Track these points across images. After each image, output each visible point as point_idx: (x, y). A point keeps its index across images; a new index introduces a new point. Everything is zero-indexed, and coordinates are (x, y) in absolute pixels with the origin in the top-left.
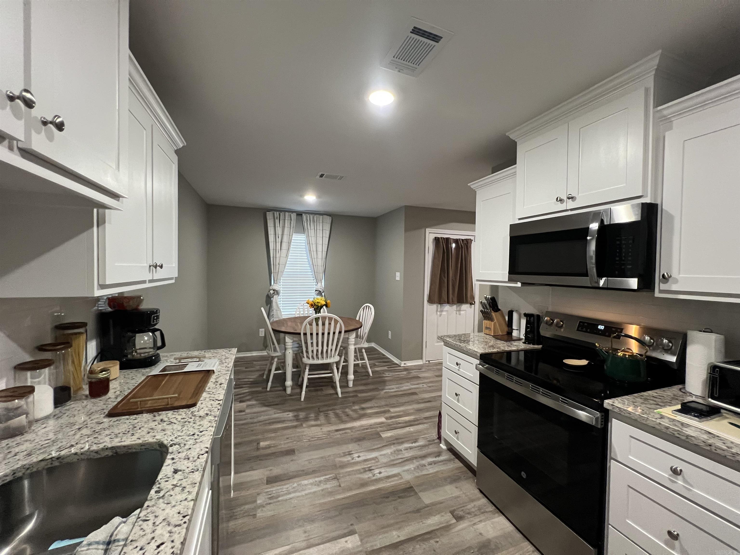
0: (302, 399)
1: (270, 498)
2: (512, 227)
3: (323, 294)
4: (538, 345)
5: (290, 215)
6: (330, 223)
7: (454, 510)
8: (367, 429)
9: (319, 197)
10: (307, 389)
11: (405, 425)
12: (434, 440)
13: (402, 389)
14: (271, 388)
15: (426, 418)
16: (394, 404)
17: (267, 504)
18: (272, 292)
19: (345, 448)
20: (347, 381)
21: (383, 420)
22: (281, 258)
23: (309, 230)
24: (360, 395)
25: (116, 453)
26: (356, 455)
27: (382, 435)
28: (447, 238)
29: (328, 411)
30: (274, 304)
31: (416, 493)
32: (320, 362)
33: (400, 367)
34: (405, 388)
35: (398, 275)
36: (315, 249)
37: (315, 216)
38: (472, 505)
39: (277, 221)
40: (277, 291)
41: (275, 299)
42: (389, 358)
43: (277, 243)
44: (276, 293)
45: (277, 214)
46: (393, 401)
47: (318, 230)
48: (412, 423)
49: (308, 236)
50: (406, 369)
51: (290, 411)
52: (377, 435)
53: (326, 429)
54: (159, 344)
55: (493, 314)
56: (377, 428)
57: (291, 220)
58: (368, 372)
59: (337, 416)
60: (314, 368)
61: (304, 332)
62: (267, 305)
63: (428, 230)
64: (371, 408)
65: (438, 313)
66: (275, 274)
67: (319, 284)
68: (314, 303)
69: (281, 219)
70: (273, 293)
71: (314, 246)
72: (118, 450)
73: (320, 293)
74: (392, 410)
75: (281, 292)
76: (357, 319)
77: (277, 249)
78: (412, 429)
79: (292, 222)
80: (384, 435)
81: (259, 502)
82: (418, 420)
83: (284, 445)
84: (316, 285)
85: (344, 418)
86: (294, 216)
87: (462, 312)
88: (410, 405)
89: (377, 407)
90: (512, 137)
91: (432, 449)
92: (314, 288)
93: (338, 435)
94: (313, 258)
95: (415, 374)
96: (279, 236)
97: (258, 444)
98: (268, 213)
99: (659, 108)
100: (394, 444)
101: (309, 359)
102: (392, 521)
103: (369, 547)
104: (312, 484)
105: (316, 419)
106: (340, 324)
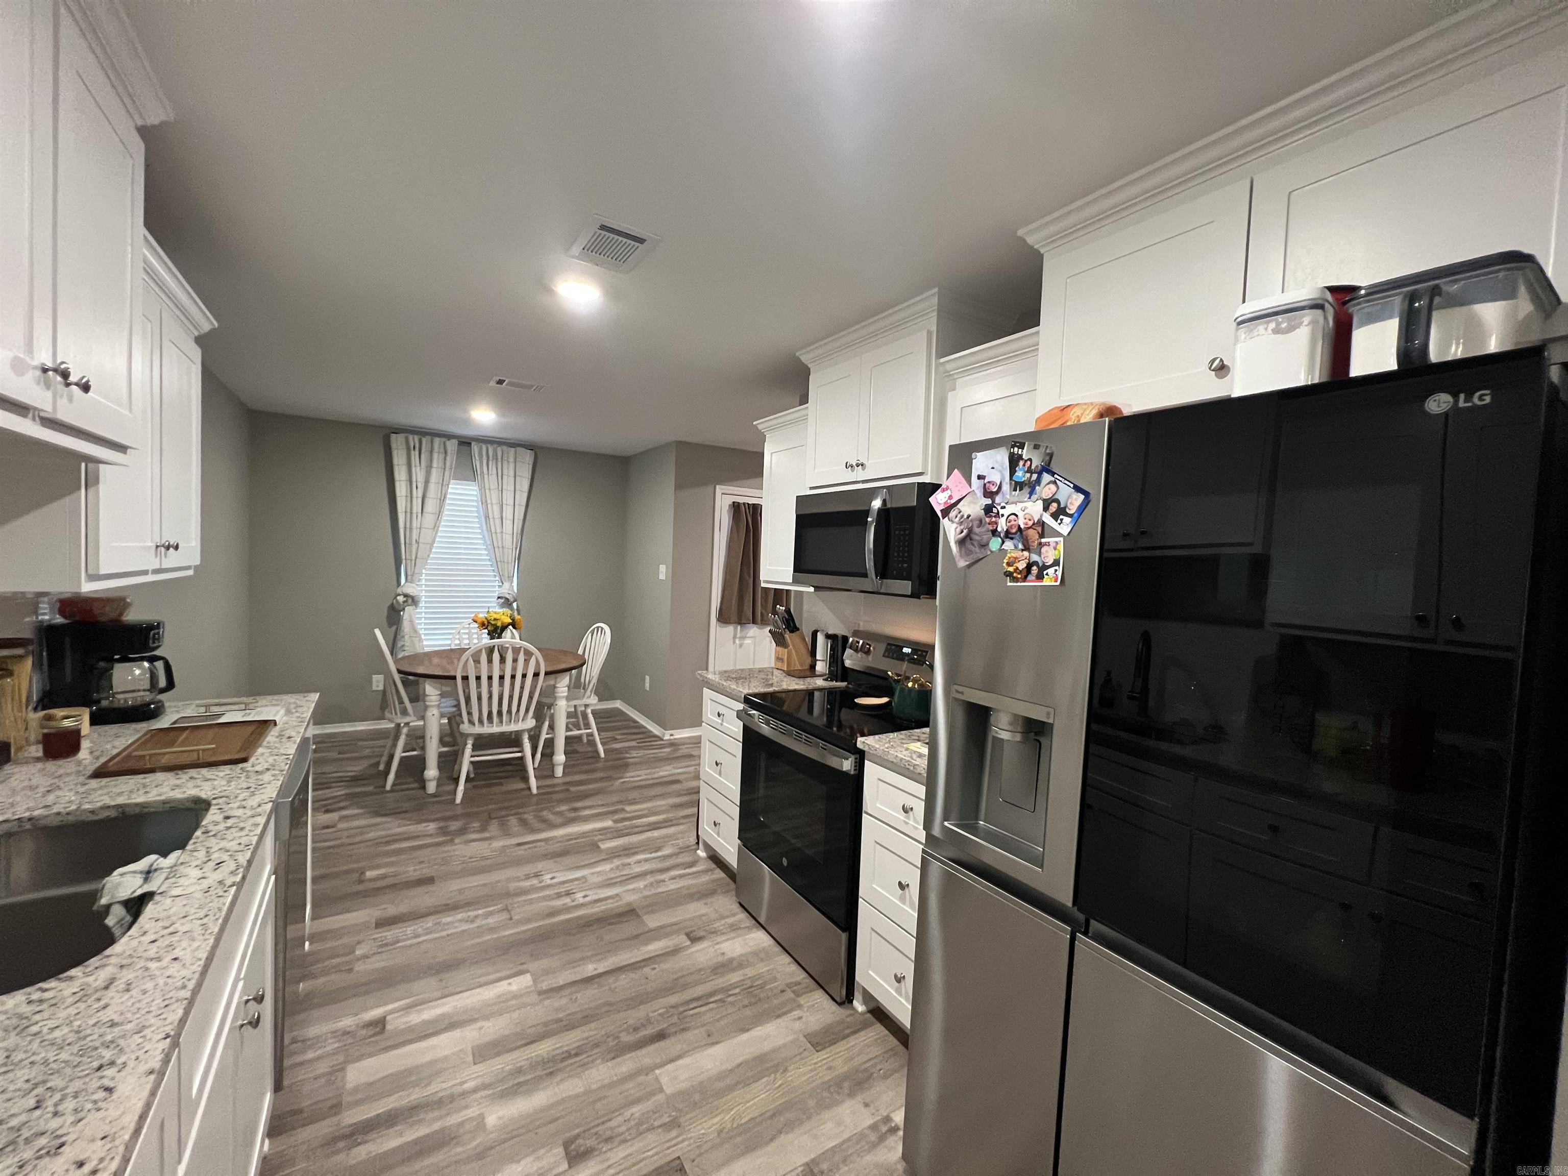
0: (458, 801)
1: (381, 946)
2: (801, 500)
3: (515, 605)
4: (842, 681)
5: (444, 443)
6: (531, 463)
7: (692, 932)
8: (576, 839)
9: (503, 416)
10: (469, 785)
11: (645, 828)
12: (689, 847)
13: (656, 776)
14: (394, 785)
15: (684, 817)
16: (636, 798)
17: (374, 954)
18: (401, 599)
19: (529, 869)
20: (552, 767)
21: (608, 823)
22: (423, 530)
23: (486, 476)
24: (573, 789)
25: (123, 813)
26: (550, 876)
27: (601, 845)
28: (754, 505)
29: (507, 816)
30: (406, 624)
31: (638, 916)
32: (495, 729)
33: (662, 740)
34: (661, 774)
35: (663, 572)
36: (497, 515)
37: (499, 449)
38: (723, 922)
39: (415, 455)
40: (413, 598)
41: (408, 613)
42: (645, 727)
43: (414, 500)
44: (410, 601)
45: (414, 440)
46: (632, 795)
47: (505, 478)
49: (482, 489)
50: (673, 744)
51: (431, 821)
52: (595, 846)
53: (497, 844)
54: (162, 683)
55: (787, 636)
56: (596, 836)
57: (446, 453)
58: (597, 752)
59: (524, 823)
60: (483, 742)
61: (464, 674)
62: (390, 624)
63: (719, 489)
64: (590, 807)
65: (737, 642)
66: (408, 562)
67: (506, 585)
68: (488, 622)
69: (423, 451)
70: (404, 602)
71: (496, 509)
72: (127, 809)
73: (507, 603)
74: (628, 808)
75: (423, 599)
76: (580, 652)
77: (414, 511)
78: (656, 834)
79: (448, 458)
80: (604, 846)
81: (358, 952)
82: (671, 821)
83: (412, 871)
84: (500, 586)
85: (536, 824)
86: (452, 445)
88: (664, 799)
89: (603, 805)
90: (804, 359)
91: (686, 858)
92: (495, 592)
93: (520, 851)
94: (493, 531)
95: (686, 751)
96: (419, 485)
97: (363, 873)
98: (393, 436)
99: (942, 360)
100: (620, 856)
101: (474, 724)
102: (589, 954)
103: (544, 986)
104: (460, 921)
105: (483, 829)
106: (537, 659)
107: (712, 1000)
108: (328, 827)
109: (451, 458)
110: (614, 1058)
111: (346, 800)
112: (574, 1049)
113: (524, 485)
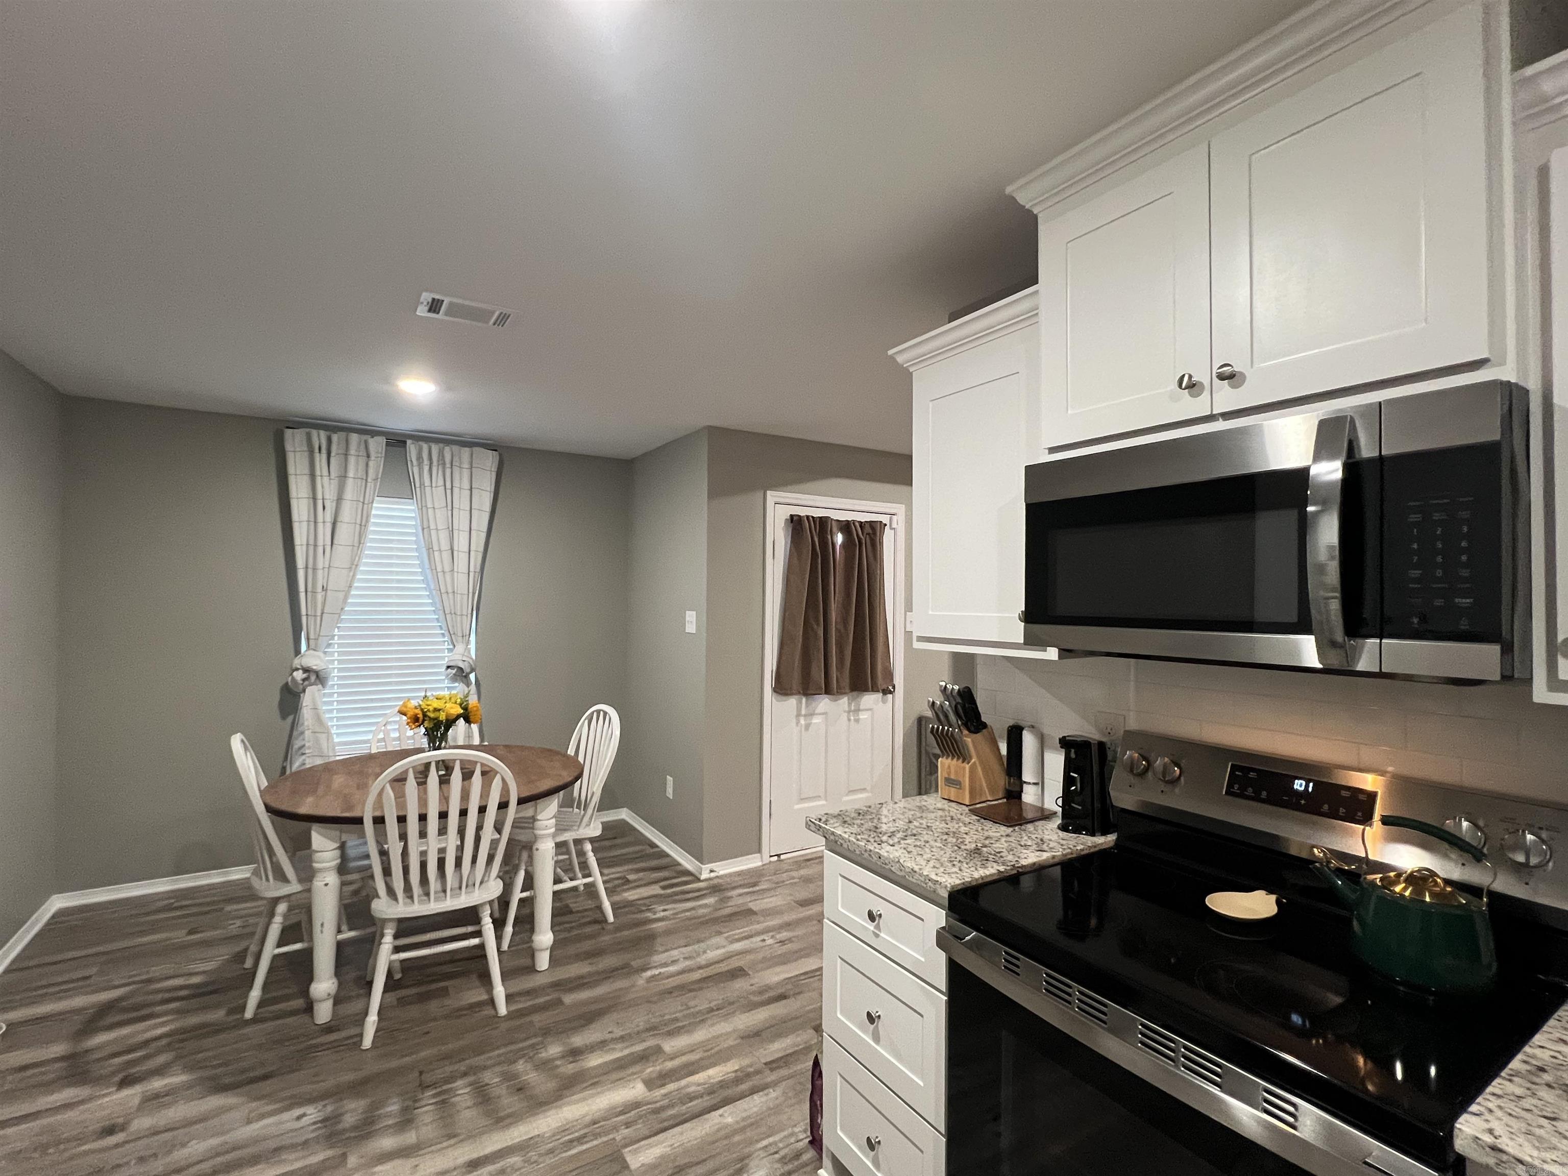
0: (367, 1042)
2: (1032, 472)
3: (472, 677)
4: (1104, 833)
5: (366, 442)
6: (494, 469)
8: (580, 1140)
9: (449, 388)
10: (392, 997)
12: (798, 1155)
13: (702, 960)
14: (261, 1004)
15: (772, 1065)
16: (677, 1020)
18: (299, 675)
20: (532, 953)
21: (635, 1090)
22: (333, 571)
23: (428, 489)
24: (568, 999)
27: (629, 1158)
28: (821, 518)
29: (451, 1079)
30: (306, 713)
32: (434, 907)
33: (699, 880)
34: (712, 955)
35: (691, 622)
36: (445, 546)
37: (447, 450)
39: (320, 460)
40: (317, 673)
41: (311, 697)
42: (668, 856)
43: (320, 526)
44: (313, 678)
45: (319, 437)
46: (672, 1008)
47: (456, 490)
48: (729, 1092)
49: (422, 508)
50: (717, 888)
51: (310, 1100)
53: (430, 1165)
55: (969, 740)
56: (615, 1128)
57: (368, 456)
59: (482, 1096)
60: (411, 927)
61: (378, 814)
62: (284, 717)
63: (772, 496)
64: (602, 1045)
65: (802, 721)
66: (311, 620)
67: (460, 648)
68: (425, 715)
69: (333, 454)
70: (304, 680)
71: (444, 536)
73: (461, 675)
74: (670, 1045)
75: (336, 673)
76: (571, 751)
77: (320, 542)
78: (728, 1116)
79: (371, 464)
80: (638, 1158)
82: (748, 1075)
84: (450, 650)
85: (509, 1102)
86: (377, 445)
87: (863, 716)
88: (726, 1017)
89: (622, 1038)
90: (1024, 199)
92: (443, 658)
94: (439, 569)
95: (740, 901)
96: (328, 504)
98: (288, 433)
99: (1530, 71)
101: (396, 899)
105: (406, 1121)
106: (503, 780)
108: (110, 1131)
109: (376, 465)
111: (168, 1047)
113: (484, 500)
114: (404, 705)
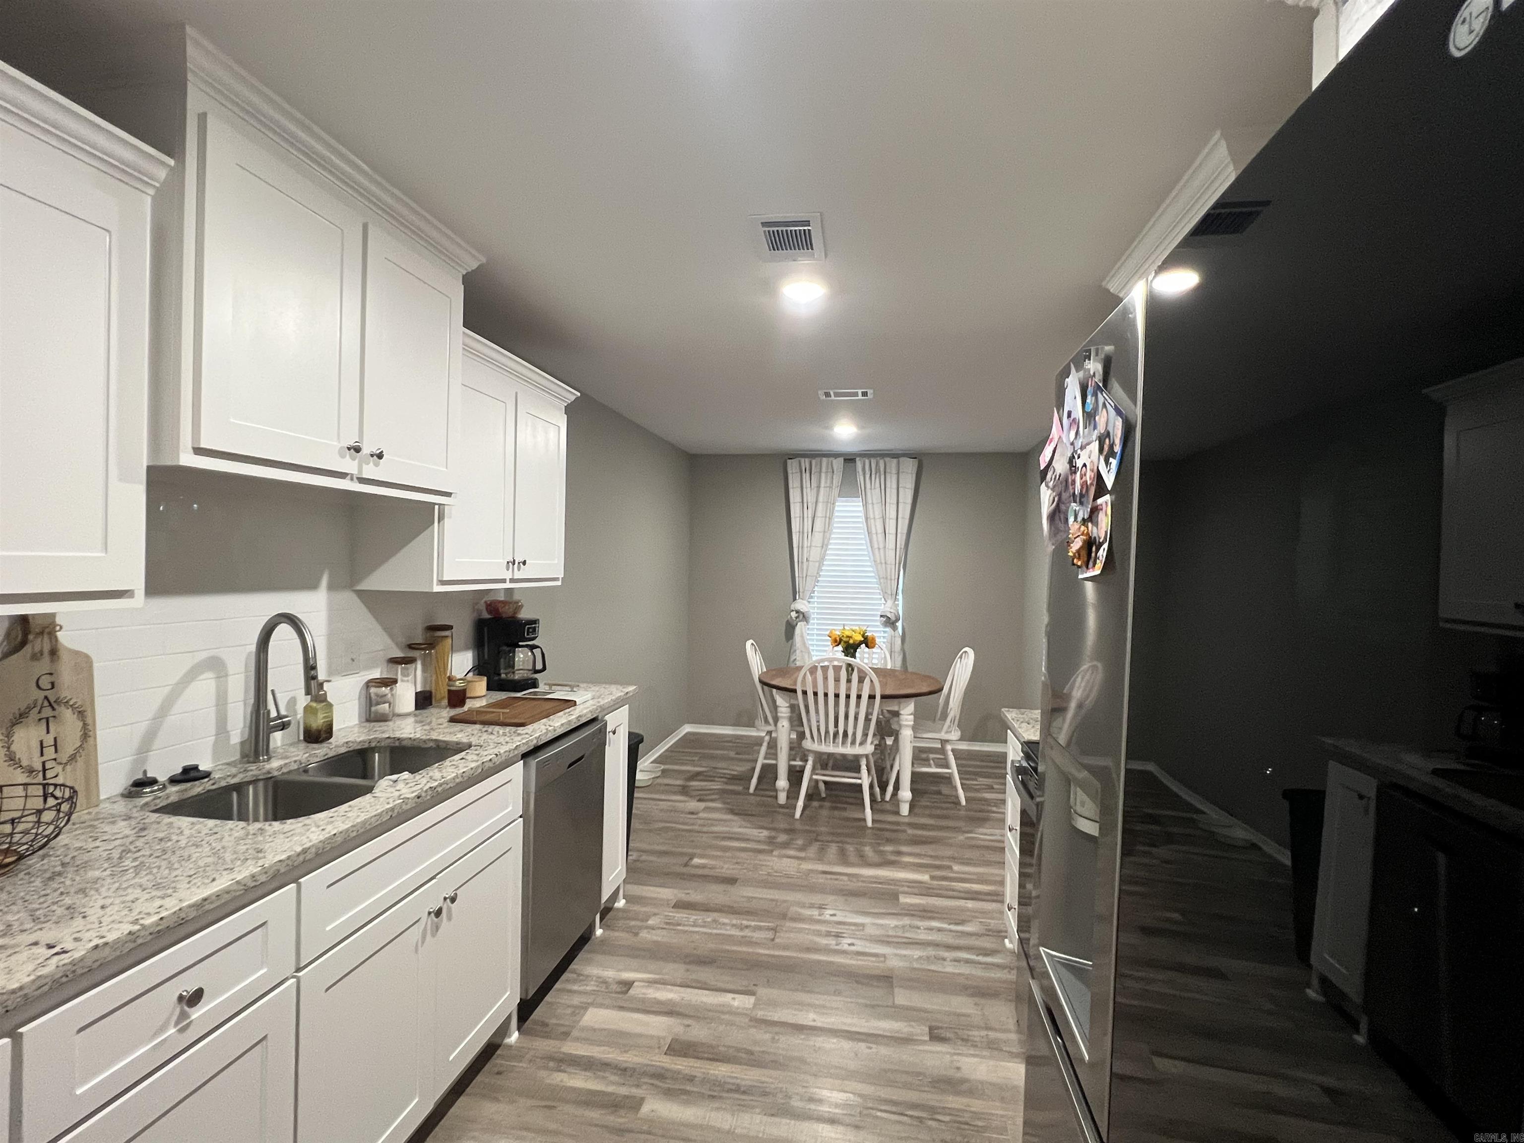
0: (798, 815)
1: (667, 923)
3: (898, 624)
5: (832, 463)
6: (915, 472)
7: (938, 1028)
8: (880, 883)
11: (962, 895)
14: (756, 789)
16: (973, 860)
17: (659, 928)
18: (794, 614)
19: (817, 899)
21: (925, 878)
22: (813, 549)
23: (869, 490)
24: (910, 831)
26: (832, 912)
27: (900, 897)
29: (831, 842)
30: (798, 639)
31: (892, 987)
36: (880, 530)
37: (881, 462)
38: (984, 1033)
39: (806, 476)
40: (804, 614)
41: (800, 627)
43: (806, 520)
44: (801, 616)
45: (805, 462)
46: (971, 853)
47: (887, 490)
48: (980, 897)
49: (865, 505)
51: (766, 828)
52: (895, 896)
53: (806, 866)
54: (539, 666)
56: (903, 886)
57: (833, 472)
58: (957, 797)
59: (842, 854)
61: (803, 689)
62: (786, 640)
64: (917, 855)
66: (801, 579)
67: (890, 602)
68: (845, 639)
69: (813, 473)
70: (796, 618)
71: (879, 523)
74: (956, 868)
75: (816, 615)
77: (806, 531)
78: (970, 904)
79: (834, 477)
80: (904, 899)
81: (650, 922)
83: (727, 869)
84: (884, 605)
85: (853, 858)
86: (838, 463)
89: (931, 856)
91: (987, 943)
92: (878, 610)
93: (821, 879)
94: (876, 547)
96: (810, 506)
97: (691, 859)
98: (789, 461)
100: (913, 915)
101: (814, 741)
103: (760, 1014)
104: (733, 925)
105: (802, 849)
107: (910, 1113)
108: (692, 813)
109: (837, 478)
110: (772, 1115)
111: (717, 794)
112: (745, 1086)
113: (907, 496)
114: (831, 632)
